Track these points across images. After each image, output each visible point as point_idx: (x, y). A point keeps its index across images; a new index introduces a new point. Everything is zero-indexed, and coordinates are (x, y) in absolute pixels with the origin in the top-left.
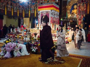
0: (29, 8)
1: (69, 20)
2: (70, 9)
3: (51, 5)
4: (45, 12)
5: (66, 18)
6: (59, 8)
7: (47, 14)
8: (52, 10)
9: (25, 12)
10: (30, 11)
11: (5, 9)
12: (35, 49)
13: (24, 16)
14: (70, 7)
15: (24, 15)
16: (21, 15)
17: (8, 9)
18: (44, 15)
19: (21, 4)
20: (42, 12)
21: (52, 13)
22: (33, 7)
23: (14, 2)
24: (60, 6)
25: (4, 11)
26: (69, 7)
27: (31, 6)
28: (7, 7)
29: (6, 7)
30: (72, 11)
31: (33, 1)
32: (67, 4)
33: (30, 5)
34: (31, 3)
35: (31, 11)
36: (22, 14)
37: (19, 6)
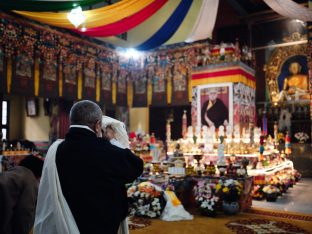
0: (147, 77)
1: (276, 112)
2: (278, 74)
3: (232, 68)
4: (213, 91)
5: (266, 104)
6: (253, 75)
7: (221, 95)
8: (236, 83)
9: (134, 90)
10: (150, 87)
11: (77, 81)
12: (210, 203)
13: (130, 102)
14: (276, 68)
15: (130, 98)
16: (122, 98)
17: (87, 80)
18: (212, 97)
19: (124, 65)
20: (204, 91)
21: (236, 92)
22: (161, 75)
23: (105, 60)
24: (256, 69)
25: (76, 87)
26: (274, 70)
27: (155, 70)
28: (84, 76)
29: (80, 75)
30: (286, 80)
31: (161, 56)
32: (267, 59)
33: (151, 68)
34: (156, 61)
35: (153, 85)
36: (125, 96)
37: (118, 72)
